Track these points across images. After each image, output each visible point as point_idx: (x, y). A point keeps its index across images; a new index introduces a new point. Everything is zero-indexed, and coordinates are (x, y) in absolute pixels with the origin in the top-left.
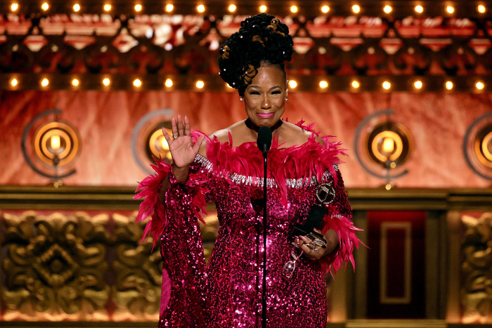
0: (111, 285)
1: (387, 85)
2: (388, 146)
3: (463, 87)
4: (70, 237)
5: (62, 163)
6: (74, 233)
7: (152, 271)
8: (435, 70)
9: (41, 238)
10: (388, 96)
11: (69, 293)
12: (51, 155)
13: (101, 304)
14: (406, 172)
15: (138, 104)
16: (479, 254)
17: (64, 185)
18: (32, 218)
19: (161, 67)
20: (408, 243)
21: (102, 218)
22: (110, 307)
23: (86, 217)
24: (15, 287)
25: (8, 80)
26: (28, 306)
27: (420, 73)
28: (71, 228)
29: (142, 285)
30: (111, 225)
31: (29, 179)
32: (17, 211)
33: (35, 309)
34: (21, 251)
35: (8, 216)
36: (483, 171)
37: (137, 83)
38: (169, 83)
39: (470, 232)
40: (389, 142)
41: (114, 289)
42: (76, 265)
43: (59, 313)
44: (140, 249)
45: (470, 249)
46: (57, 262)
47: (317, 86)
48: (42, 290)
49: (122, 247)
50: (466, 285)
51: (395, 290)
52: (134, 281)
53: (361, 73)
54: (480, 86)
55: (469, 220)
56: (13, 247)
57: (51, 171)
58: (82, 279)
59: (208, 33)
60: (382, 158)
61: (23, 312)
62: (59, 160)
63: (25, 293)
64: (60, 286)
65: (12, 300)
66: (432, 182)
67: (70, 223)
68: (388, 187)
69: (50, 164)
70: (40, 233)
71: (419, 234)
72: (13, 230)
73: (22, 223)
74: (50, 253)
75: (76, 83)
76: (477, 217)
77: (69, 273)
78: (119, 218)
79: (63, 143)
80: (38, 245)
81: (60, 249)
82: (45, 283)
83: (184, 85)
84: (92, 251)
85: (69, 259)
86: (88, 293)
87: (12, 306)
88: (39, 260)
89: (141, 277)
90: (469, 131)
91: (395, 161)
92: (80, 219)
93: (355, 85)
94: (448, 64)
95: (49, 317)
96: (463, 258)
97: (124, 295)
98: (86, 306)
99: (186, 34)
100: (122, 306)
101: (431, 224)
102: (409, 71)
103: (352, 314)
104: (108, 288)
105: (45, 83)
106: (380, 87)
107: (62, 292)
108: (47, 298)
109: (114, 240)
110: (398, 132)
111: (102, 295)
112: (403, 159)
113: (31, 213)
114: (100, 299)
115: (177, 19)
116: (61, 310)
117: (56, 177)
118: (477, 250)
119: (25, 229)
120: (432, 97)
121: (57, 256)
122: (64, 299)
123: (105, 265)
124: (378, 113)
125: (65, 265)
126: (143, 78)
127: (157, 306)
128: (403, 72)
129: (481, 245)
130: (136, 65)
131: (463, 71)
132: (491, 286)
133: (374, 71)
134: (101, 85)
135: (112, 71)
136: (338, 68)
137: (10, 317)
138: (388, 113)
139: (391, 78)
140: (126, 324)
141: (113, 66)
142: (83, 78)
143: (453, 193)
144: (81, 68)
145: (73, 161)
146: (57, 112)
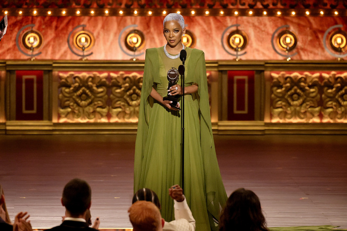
0: (109, 106)
1: (236, 13)
2: (237, 41)
3: (271, 13)
4: (90, 83)
5: (86, 50)
6: (92, 82)
7: (128, 99)
8: (259, 5)
9: (77, 84)
10: (237, 17)
11: (89, 109)
13: (104, 114)
14: (245, 53)
15: (121, 20)
17: (87, 60)
18: (73, 75)
19: (131, 5)
20: (246, 85)
21: (105, 74)
22: (109, 116)
23: (98, 74)
24: (64, 107)
25: (61, 11)
26: (71, 115)
27: (251, 7)
28: (90, 79)
29: (124, 105)
30: (109, 78)
31: (69, 57)
32: (66, 72)
33: (74, 117)
34: (67, 90)
35: (61, 74)
36: (279, 51)
37: (121, 12)
38: (136, 12)
39: (275, 80)
40: (237, 39)
41: (111, 107)
42: (93, 97)
43: (85, 119)
44: (123, 89)
45: (275, 88)
46: (84, 95)
47: (205, 13)
48: (77, 108)
49: (114, 88)
50: (273, 105)
51: (241, 107)
52: (120, 104)
53: (225, 7)
54: (279, 13)
55: (274, 75)
56: (63, 88)
57: (81, 54)
58: (96, 103)
60: (235, 47)
61: (68, 119)
62: (85, 48)
63: (69, 110)
64: (86, 106)
65: (63, 113)
66: (257, 57)
67: (90, 77)
69: (81, 49)
70: (76, 82)
71: (251, 81)
72: (63, 80)
73: (68, 77)
74: (81, 91)
75: (92, 12)
76: (278, 74)
78: (113, 75)
79: (86, 40)
80: (75, 87)
81: (86, 89)
82: (78, 105)
83: (142, 14)
84: (100, 90)
85: (89, 94)
86: (98, 109)
87: (63, 116)
88: (75, 94)
89: (123, 102)
90: (274, 33)
91: (240, 48)
93: (222, 13)
94: (265, 3)
95: (80, 120)
96: (272, 92)
97: (115, 110)
98: (98, 116)
100: (114, 115)
101: (256, 76)
102: (246, 7)
103: (221, 119)
104: (107, 107)
105: (78, 12)
106: (234, 14)
107: (87, 109)
108: (79, 112)
109: (110, 85)
110: (242, 35)
111: (105, 110)
112: (243, 47)
113: (72, 73)
114: (104, 112)
116: (86, 117)
117: (84, 56)
118: (278, 88)
119: (69, 80)
120: (257, 17)
121: (84, 92)
122: (87, 112)
124: (232, 26)
125: (88, 97)
126: (124, 10)
127: (131, 115)
128: (244, 7)
129: (280, 87)
130: (121, 4)
131: (271, 6)
132: (285, 106)
133: (231, 7)
134: (104, 13)
135: (109, 7)
136: (214, 5)
137: (62, 121)
138: (237, 26)
139: (239, 10)
140: (116, 124)
141: (109, 4)
142: (96, 10)
143: (267, 63)
144: (95, 5)
145: (91, 48)
146: (84, 26)
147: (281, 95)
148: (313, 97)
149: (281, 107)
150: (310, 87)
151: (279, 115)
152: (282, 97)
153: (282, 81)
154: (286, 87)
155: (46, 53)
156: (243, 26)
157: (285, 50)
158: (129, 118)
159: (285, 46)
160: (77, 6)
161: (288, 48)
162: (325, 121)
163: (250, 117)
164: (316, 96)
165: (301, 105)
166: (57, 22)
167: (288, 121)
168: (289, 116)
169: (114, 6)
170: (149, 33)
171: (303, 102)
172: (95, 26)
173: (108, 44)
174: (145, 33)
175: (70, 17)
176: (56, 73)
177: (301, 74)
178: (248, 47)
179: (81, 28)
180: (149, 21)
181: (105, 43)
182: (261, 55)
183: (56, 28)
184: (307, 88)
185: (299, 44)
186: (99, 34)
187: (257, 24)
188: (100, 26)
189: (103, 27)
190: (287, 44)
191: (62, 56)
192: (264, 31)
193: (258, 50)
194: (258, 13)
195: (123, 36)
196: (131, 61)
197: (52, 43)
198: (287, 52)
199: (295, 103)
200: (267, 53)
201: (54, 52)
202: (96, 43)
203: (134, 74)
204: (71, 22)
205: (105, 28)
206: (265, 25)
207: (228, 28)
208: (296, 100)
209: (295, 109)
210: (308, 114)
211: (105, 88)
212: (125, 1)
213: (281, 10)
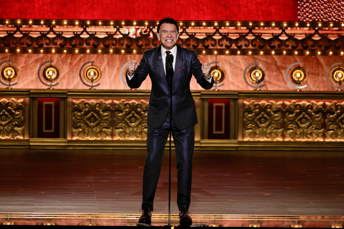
3: (244, 53)
4: (97, 108)
5: (94, 81)
6: (99, 107)
7: (128, 121)
8: (234, 46)
9: (87, 109)
10: (216, 55)
11: (97, 129)
13: (109, 134)
14: (223, 85)
15: (123, 58)
17: (95, 89)
18: (84, 101)
19: (131, 46)
20: (224, 111)
21: (110, 101)
22: (112, 135)
23: (103, 101)
24: (76, 128)
25: (74, 50)
26: (82, 134)
27: (228, 47)
28: (98, 105)
29: (124, 127)
30: (113, 104)
31: (81, 87)
32: (78, 99)
33: (84, 136)
34: (79, 114)
35: (74, 101)
36: (250, 84)
37: (123, 51)
38: (135, 51)
39: (246, 107)
40: (216, 74)
41: (114, 128)
42: (99, 119)
43: (93, 137)
44: (124, 113)
45: (247, 113)
46: (92, 118)
48: (87, 129)
49: (117, 112)
50: (245, 127)
51: (219, 128)
52: (121, 125)
53: (206, 48)
54: (250, 53)
55: (246, 103)
56: (76, 112)
57: (91, 84)
58: (102, 124)
59: (149, 32)
61: (80, 137)
63: (81, 130)
64: (94, 127)
65: (76, 132)
66: (232, 88)
67: (97, 103)
68: (216, 90)
69: (90, 81)
70: (86, 107)
71: (228, 108)
72: (76, 106)
73: (80, 103)
74: (90, 114)
76: (249, 101)
78: (116, 102)
79: (95, 73)
80: (85, 111)
81: (94, 113)
82: (88, 126)
83: (140, 52)
84: (106, 114)
85: (97, 117)
86: (104, 130)
87: (76, 134)
88: (86, 117)
89: (124, 124)
90: (246, 69)
91: (218, 81)
92: (101, 102)
93: (204, 52)
94: (239, 45)
95: (89, 138)
96: (244, 117)
97: (117, 130)
98: (104, 134)
99: (141, 33)
100: (117, 134)
101: (232, 103)
102: (224, 47)
103: (202, 138)
104: (111, 128)
105: (88, 51)
106: (213, 53)
107: (95, 129)
108: (89, 131)
109: (114, 110)
110: (220, 70)
111: (109, 130)
112: (221, 80)
113: (83, 100)
114: (108, 132)
115: (137, 27)
117: (92, 86)
118: (249, 114)
119: (81, 106)
120: (232, 56)
121: (93, 116)
122: (95, 132)
123: (110, 119)
124: (212, 63)
125: (96, 119)
126: (125, 49)
127: (130, 135)
128: (222, 48)
129: (251, 112)
130: (123, 45)
131: (244, 47)
132: (254, 127)
133: (211, 47)
134: (109, 52)
135: (113, 47)
136: (198, 46)
137: (75, 138)
138: (216, 62)
139: (217, 50)
140: (118, 141)
141: (113, 45)
142: (102, 49)
143: (240, 93)
144: (102, 46)
145: (99, 80)
146: (93, 62)
147: (251, 119)
148: (277, 121)
149: (251, 129)
150: (275, 112)
151: (250, 135)
152: (252, 121)
153: (252, 107)
154: (256, 113)
155: (62, 85)
156: (221, 63)
157: (255, 82)
158: (129, 137)
159: (255, 80)
160: (87, 47)
161: (257, 81)
162: (287, 140)
163: (226, 136)
164: (279, 120)
165: (267, 127)
166: (71, 59)
167: (257, 140)
168: (258, 136)
169: (117, 46)
171: (269, 125)
172: (102, 63)
173: (112, 77)
175: (82, 55)
176: (70, 100)
177: (268, 102)
178: (225, 81)
179: (90, 64)
181: (110, 77)
182: (235, 87)
183: (71, 64)
184: (272, 113)
185: (266, 78)
186: (104, 69)
187: (232, 62)
188: (106, 62)
189: (108, 64)
190: (256, 78)
191: (75, 86)
192: (238, 67)
193: (233, 83)
194: (233, 53)
195: (124, 71)
196: (131, 91)
197: (67, 76)
198: (256, 84)
199: (263, 125)
200: (240, 85)
201: (68, 84)
202: (102, 76)
203: (133, 101)
204: (83, 59)
205: (110, 64)
206: (239, 62)
208: (263, 123)
209: (263, 130)
210: (273, 134)
211: (109, 112)
212: (126, 42)
213: (251, 50)
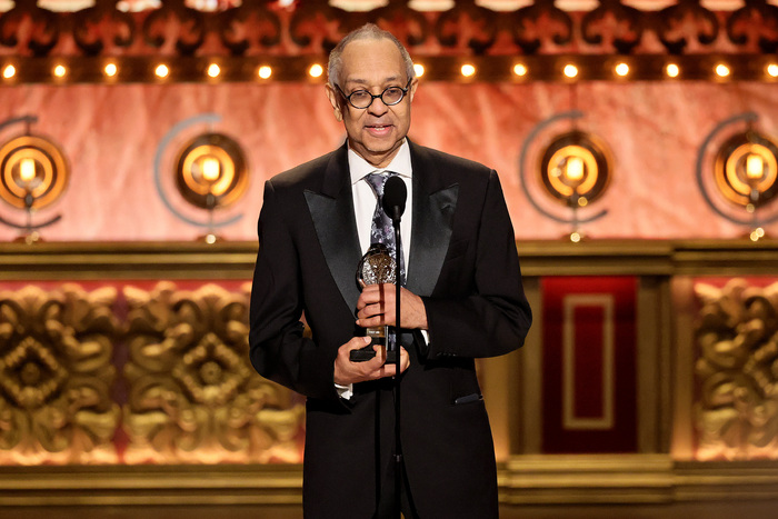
0: (121, 407)
1: (571, 71)
2: (574, 170)
3: (696, 70)
4: (53, 325)
5: (38, 204)
6: (59, 318)
7: (189, 380)
8: (651, 44)
9: (6, 328)
10: (572, 86)
11: (51, 417)
12: (20, 192)
13: (104, 435)
14: (604, 213)
15: (161, 97)
16: (724, 346)
17: (41, 240)
19: (200, 44)
20: (609, 329)
21: (105, 293)
22: (120, 440)
23: (78, 291)
27: (625, 49)
28: (54, 310)
29: (173, 403)
30: (120, 306)
36: (723, 206)
37: (162, 71)
38: (214, 70)
39: (709, 310)
40: (575, 165)
41: (126, 409)
42: (62, 373)
43: (36, 451)
44: (169, 344)
45: (708, 339)
46: (31, 368)
47: (458, 73)
48: (6, 414)
49: (139, 341)
50: (702, 397)
51: (588, 404)
52: (159, 397)
53: (529, 50)
54: (722, 71)
55: (707, 291)
57: (21, 218)
58: (74, 394)
60: (565, 191)
62: (34, 199)
64: (38, 407)
67: (53, 302)
68: (575, 238)
69: (20, 204)
70: (3, 320)
71: (626, 314)
74: (20, 351)
75: (60, 71)
76: (719, 285)
77: (52, 385)
78: (134, 294)
79: (39, 170)
80: (0, 338)
81: (37, 346)
82: (11, 401)
83: (238, 74)
84: (90, 347)
85: (51, 361)
86: (84, 417)
88: (1, 365)
89: (170, 389)
90: (705, 140)
91: (585, 196)
92: (69, 296)
93: (520, 70)
94: (673, 36)
95: (19, 457)
96: (698, 352)
97: (142, 421)
98: (81, 439)
100: (140, 438)
101: (644, 297)
102: (607, 48)
103: (518, 448)
104: (116, 409)
105: (9, 72)
106: (561, 73)
107: (42, 416)
108: (15, 426)
109: (125, 331)
110: (591, 148)
111: (106, 421)
112: (596, 193)
114: (103, 428)
116: (39, 446)
117: (29, 228)
118: (720, 339)
120: (644, 86)
121: (32, 357)
122: (42, 426)
123: (111, 371)
124: (557, 117)
125: (45, 372)
126: (171, 63)
127: (199, 437)
128: (597, 50)
129: (727, 332)
130: (160, 41)
131: (694, 46)
132: (743, 399)
133: (550, 48)
134: (102, 75)
135: (117, 51)
136: (490, 44)
139: (577, 58)
140: (148, 469)
141: (119, 42)
142: (72, 64)
143: (680, 247)
144: (68, 46)
145: (57, 200)
146: (29, 120)
152: (734, 370)
156: (592, 116)
157: (743, 200)
158: (193, 447)
159: (743, 188)
160: (4, 53)
161: (756, 196)
163: (621, 440)
167: (754, 452)
168: (759, 436)
169: (136, 49)
170: (261, 142)
172: (68, 121)
173: (118, 183)
174: (246, 142)
178: (612, 197)
179: (19, 128)
180: (262, 101)
181: (105, 181)
182: (660, 220)
186: (82, 148)
187: (642, 109)
188: (85, 118)
189: (97, 125)
190: (751, 182)
192: (668, 135)
193: (648, 204)
194: (648, 71)
195: (169, 157)
196: (200, 246)
198: (750, 210)
200: (682, 213)
202: (73, 179)
203: (209, 290)
205: (106, 125)
206: (672, 112)
207: (541, 124)
211: (105, 341)
212: (172, 30)
213: (729, 59)
